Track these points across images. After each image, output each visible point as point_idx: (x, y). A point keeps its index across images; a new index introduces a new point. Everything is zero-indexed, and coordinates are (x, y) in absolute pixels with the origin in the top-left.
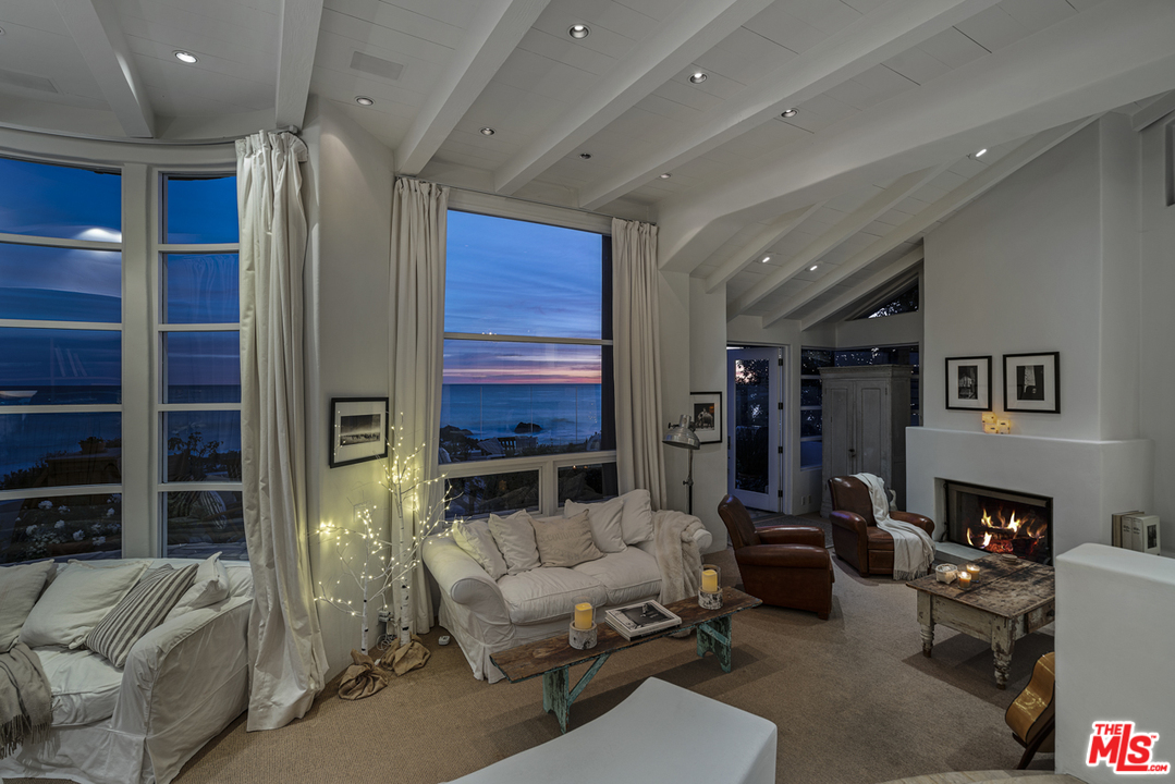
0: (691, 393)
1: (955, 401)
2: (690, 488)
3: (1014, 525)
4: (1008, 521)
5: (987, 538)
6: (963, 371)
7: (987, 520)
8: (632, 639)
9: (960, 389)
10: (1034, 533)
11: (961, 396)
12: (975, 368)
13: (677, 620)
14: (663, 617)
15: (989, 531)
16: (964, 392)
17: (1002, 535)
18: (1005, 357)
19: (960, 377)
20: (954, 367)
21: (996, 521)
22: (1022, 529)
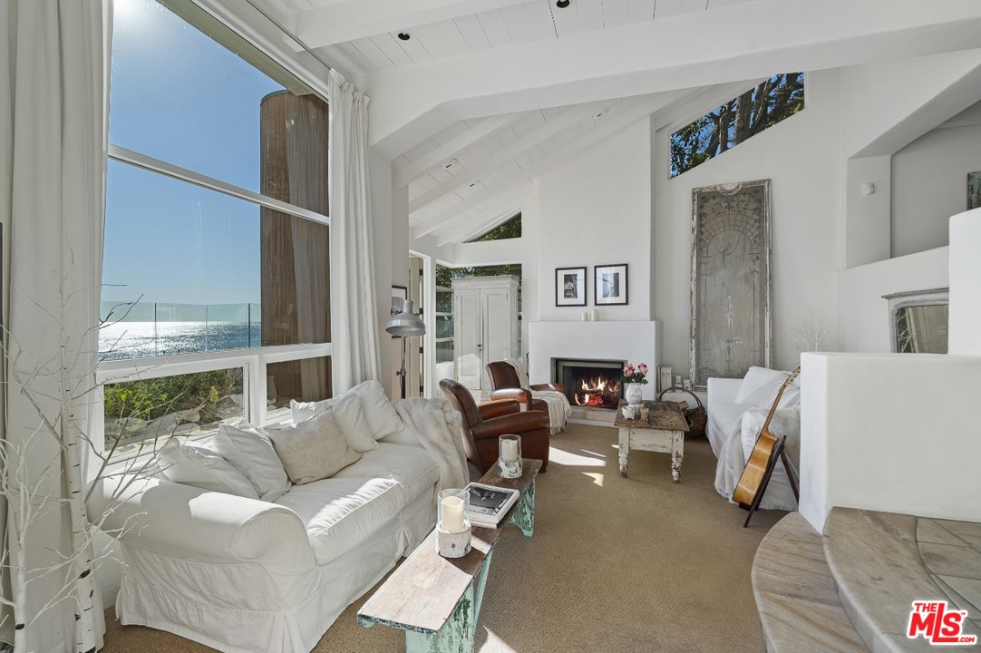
0: (394, 287)
1: (562, 300)
2: (404, 378)
3: (601, 386)
4: (597, 384)
5: (587, 397)
6: (568, 279)
7: (585, 386)
8: (498, 525)
9: (566, 291)
10: (613, 389)
11: (566, 296)
12: (576, 275)
13: (516, 493)
14: (505, 496)
15: (588, 392)
16: (568, 293)
17: (595, 394)
18: (596, 267)
19: (566, 282)
20: (561, 274)
21: (591, 387)
22: (606, 388)
